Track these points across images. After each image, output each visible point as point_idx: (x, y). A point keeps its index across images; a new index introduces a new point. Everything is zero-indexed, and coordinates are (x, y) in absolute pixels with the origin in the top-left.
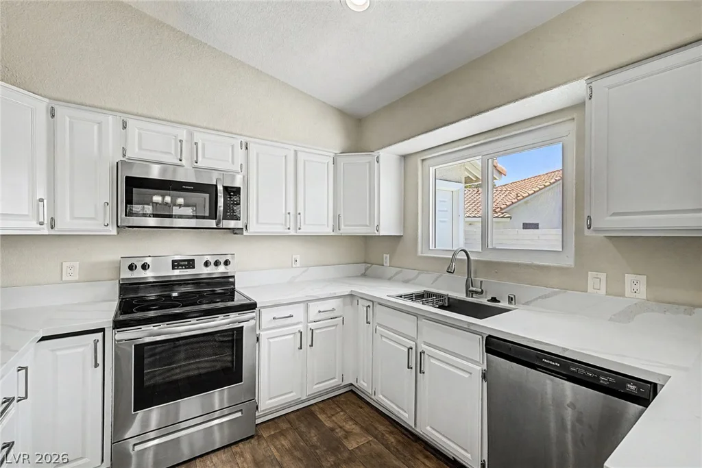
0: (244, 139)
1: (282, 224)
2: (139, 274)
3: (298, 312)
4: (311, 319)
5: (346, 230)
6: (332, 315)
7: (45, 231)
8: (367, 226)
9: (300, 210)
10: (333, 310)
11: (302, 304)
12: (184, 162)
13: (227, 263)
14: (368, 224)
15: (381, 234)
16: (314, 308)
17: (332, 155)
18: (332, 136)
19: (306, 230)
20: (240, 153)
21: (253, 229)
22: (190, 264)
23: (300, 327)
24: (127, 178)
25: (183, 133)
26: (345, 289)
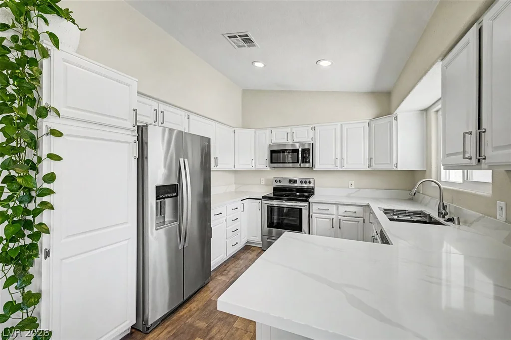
0: (313, 126)
1: (333, 164)
2: (279, 184)
3: (333, 209)
4: (340, 214)
5: (375, 166)
6: (354, 215)
7: (254, 169)
8: (388, 163)
9: (345, 156)
10: (355, 212)
11: (334, 205)
12: (289, 141)
13: (310, 183)
14: (389, 162)
15: (399, 169)
16: (342, 209)
17: (368, 121)
18: (365, 111)
19: (347, 167)
20: (311, 133)
21: (318, 166)
22: (295, 182)
23: (333, 217)
24: (271, 150)
25: (289, 130)
26: (365, 203)
